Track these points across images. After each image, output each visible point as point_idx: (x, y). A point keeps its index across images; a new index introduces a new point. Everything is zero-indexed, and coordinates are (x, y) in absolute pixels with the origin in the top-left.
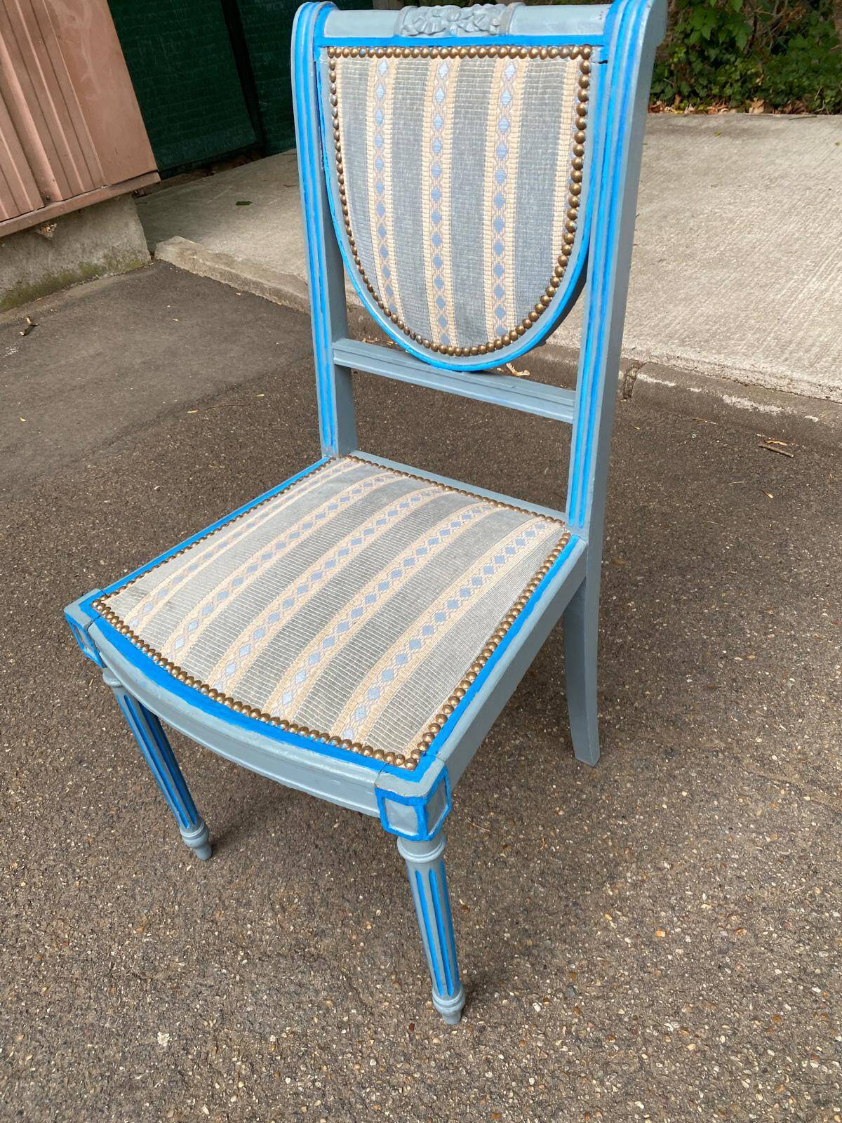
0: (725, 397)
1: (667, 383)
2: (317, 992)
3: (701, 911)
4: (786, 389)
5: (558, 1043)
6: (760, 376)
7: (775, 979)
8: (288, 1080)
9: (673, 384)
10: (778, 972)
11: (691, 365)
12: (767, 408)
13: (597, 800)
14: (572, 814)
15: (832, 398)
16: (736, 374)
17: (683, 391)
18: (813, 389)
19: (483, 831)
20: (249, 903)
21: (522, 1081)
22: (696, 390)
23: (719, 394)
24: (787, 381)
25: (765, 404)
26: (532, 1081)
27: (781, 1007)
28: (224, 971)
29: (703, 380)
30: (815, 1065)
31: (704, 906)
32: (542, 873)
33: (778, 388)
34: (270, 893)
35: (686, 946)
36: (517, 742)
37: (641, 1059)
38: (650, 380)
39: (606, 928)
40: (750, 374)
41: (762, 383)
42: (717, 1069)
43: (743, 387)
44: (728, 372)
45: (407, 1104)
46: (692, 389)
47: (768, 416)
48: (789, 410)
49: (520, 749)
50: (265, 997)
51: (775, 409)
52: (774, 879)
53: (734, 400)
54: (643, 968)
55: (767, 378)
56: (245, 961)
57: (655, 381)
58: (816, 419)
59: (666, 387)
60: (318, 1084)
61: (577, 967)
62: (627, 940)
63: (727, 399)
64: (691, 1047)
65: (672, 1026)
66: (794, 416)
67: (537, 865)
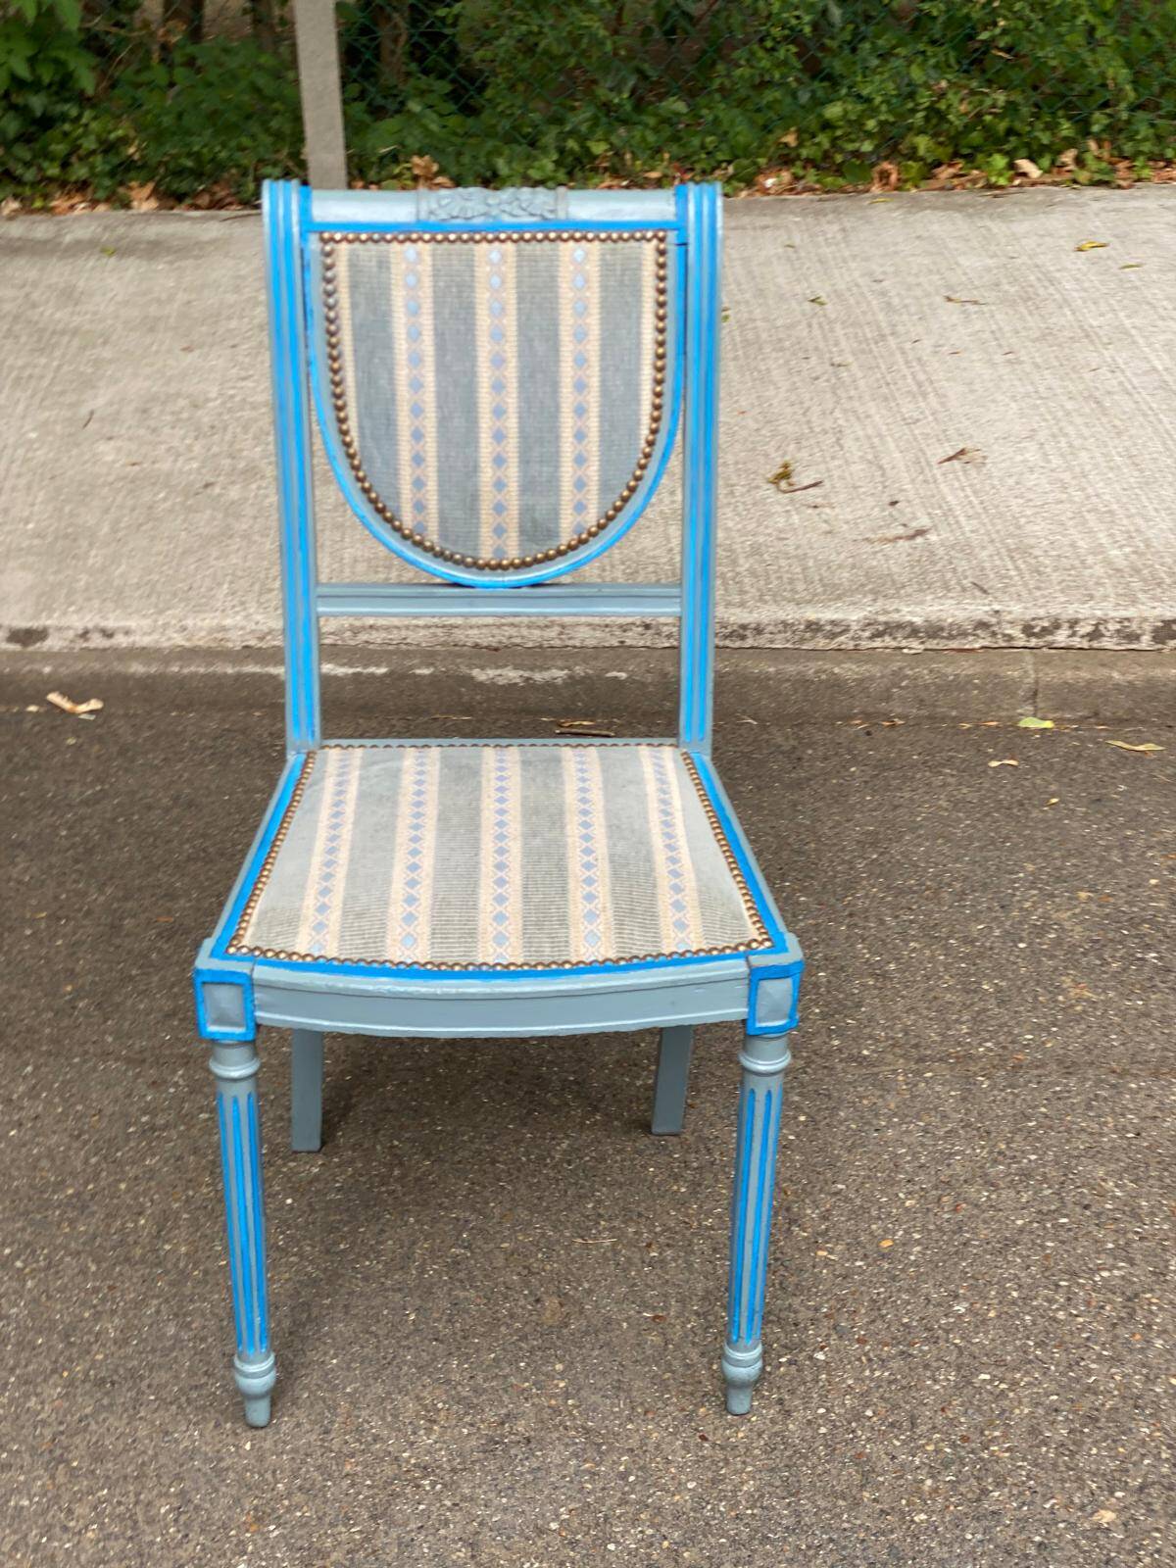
0: (475, 672)
1: (372, 669)
2: (564, 1465)
3: (907, 1210)
4: (557, 643)
5: (867, 1373)
6: (513, 631)
7: (1021, 1230)
8: (612, 1547)
9: (383, 670)
10: (1020, 1222)
11: (395, 635)
12: (547, 675)
13: (713, 1163)
14: (695, 1186)
15: (629, 642)
16: (474, 636)
17: (403, 677)
18: (598, 634)
19: (607, 1242)
20: (376, 1439)
21: (858, 1417)
22: (426, 671)
23: (464, 670)
24: (557, 629)
25: (542, 669)
26: (869, 1413)
27: (1043, 1247)
28: (422, 1507)
29: (428, 656)
30: (1105, 1274)
31: (908, 1203)
32: (715, 1250)
33: (545, 643)
34: (395, 1416)
35: (918, 1242)
36: (564, 1146)
37: (956, 1345)
38: (341, 671)
39: (827, 1263)
40: (495, 631)
41: (518, 641)
42: (1027, 1317)
43: (495, 654)
44: (459, 635)
45: (762, 1496)
46: (418, 672)
47: (549, 686)
48: (579, 670)
49: (573, 1150)
50: (504, 1500)
51: (558, 674)
52: (956, 1154)
53: (491, 673)
54: (894, 1278)
55: (525, 632)
56: (439, 1487)
57: (351, 671)
58: (623, 675)
59: (373, 675)
60: (650, 1532)
61: (830, 1308)
62: (858, 1263)
63: (481, 675)
64: (992, 1314)
65: (961, 1308)
66: (587, 677)
67: (699, 1244)
